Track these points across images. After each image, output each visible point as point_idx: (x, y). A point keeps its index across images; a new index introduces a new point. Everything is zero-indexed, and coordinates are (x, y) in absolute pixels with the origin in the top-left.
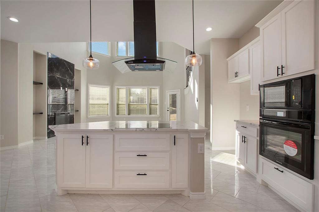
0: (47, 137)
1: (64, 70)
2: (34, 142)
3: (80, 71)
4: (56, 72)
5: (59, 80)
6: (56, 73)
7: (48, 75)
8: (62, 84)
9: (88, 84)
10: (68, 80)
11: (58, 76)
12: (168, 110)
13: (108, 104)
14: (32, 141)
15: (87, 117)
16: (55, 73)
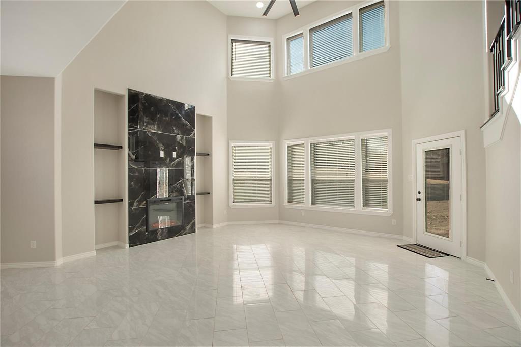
0: (127, 245)
1: (167, 118)
2: (97, 254)
3: (211, 117)
4: (148, 123)
5: (155, 138)
6: (149, 126)
7: (129, 130)
8: (163, 144)
9: (230, 141)
10: (179, 137)
11: (154, 130)
12: (419, 200)
13: (271, 180)
14: (94, 253)
15: (228, 205)
16: (146, 126)
